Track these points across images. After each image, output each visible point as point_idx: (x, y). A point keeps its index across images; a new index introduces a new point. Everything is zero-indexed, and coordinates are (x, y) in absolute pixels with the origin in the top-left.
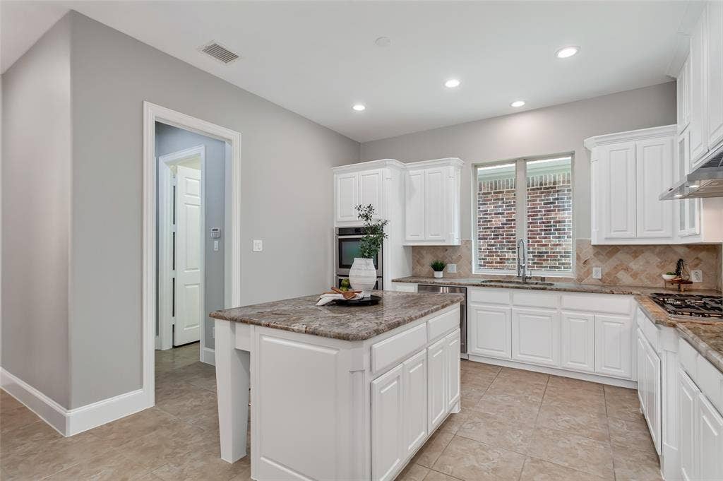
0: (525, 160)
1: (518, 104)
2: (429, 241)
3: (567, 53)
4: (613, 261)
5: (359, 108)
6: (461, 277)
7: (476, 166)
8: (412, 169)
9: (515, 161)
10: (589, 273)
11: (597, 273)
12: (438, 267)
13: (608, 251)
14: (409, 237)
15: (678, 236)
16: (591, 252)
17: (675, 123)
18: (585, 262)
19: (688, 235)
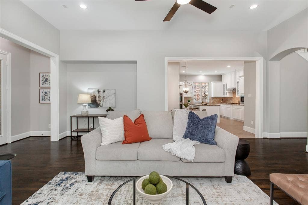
1: (203, 74)
2: (188, 96)
3: (216, 72)
4: (214, 100)
5: (183, 72)
9: (200, 83)
15: (223, 96)
16: (211, 98)
17: (222, 81)
18: (210, 100)
19: (225, 96)
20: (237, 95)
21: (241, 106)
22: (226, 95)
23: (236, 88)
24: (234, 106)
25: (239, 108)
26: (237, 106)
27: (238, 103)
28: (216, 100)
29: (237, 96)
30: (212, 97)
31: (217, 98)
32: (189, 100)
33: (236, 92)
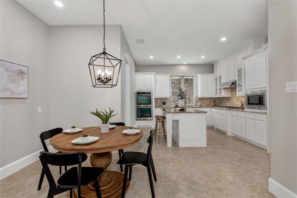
0: (184, 76)
1: (185, 63)
2: (162, 96)
3: (203, 57)
4: (202, 101)
5: (152, 57)
6: (168, 106)
7: (171, 76)
8: (157, 76)
9: (181, 76)
10: (197, 104)
11: (199, 104)
12: (164, 104)
13: (201, 99)
14: (156, 96)
15: (215, 96)
16: (198, 99)
17: (213, 73)
18: (197, 102)
19: (218, 96)
20: (237, 93)
21: (247, 114)
22: (220, 93)
23: (236, 81)
24: (234, 113)
25: (244, 116)
26: (239, 113)
27: (240, 106)
28: (206, 102)
29: (239, 94)
30: (199, 97)
31: (206, 99)
32: (164, 102)
33: (236, 88)
